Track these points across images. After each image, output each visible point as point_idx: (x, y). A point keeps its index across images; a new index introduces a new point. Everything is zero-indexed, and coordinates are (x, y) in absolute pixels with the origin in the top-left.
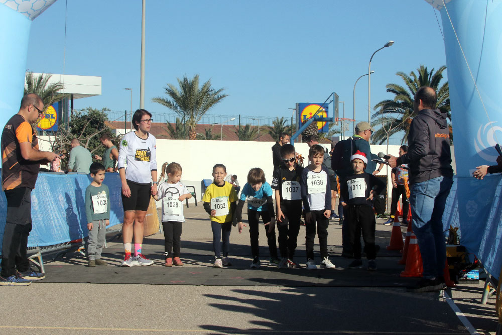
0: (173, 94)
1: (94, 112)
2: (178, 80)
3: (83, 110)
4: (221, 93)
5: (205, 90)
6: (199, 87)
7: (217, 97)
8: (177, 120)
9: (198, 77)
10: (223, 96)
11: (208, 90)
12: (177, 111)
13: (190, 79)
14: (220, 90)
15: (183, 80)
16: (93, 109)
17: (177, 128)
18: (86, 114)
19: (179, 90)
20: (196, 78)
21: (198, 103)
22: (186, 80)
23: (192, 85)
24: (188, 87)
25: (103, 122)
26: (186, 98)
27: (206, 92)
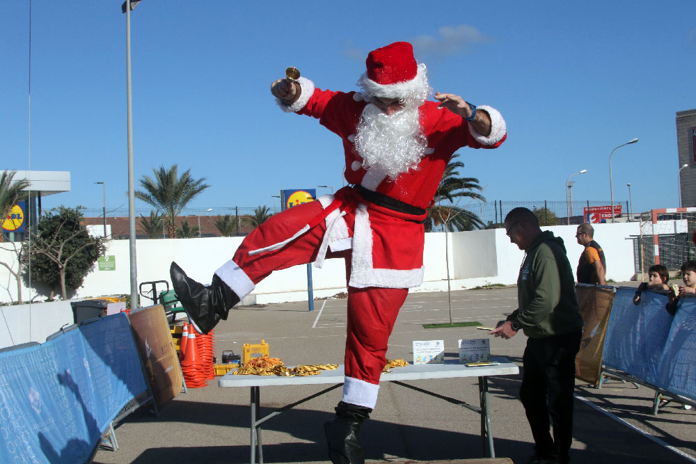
0: (149, 186)
1: (67, 211)
2: (154, 171)
3: (54, 209)
4: (203, 183)
5: (184, 181)
6: (178, 176)
7: (198, 187)
8: (152, 214)
9: (176, 167)
10: (205, 187)
11: (187, 180)
12: (154, 205)
13: (167, 169)
14: (201, 180)
15: (159, 170)
16: (66, 207)
17: (152, 222)
18: (58, 214)
19: (155, 182)
20: (174, 168)
21: (177, 195)
22: (162, 170)
23: (170, 175)
24: (166, 178)
25: (78, 222)
26: (165, 191)
27: (186, 181)
